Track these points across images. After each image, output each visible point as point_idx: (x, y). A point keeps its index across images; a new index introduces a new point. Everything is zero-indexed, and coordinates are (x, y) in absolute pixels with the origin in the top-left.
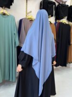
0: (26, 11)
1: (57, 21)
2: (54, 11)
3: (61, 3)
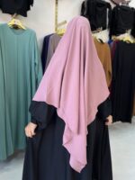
0: (56, 20)
1: (113, 38)
3: (120, 4)
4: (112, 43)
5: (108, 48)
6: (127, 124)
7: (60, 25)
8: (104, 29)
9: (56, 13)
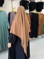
1: (30, 12)
2: (28, 7)
3: (32, 1)
4: (30, 14)
5: (29, 15)
6: (36, 38)
7: (14, 9)
8: (27, 9)
9: (12, 5)
